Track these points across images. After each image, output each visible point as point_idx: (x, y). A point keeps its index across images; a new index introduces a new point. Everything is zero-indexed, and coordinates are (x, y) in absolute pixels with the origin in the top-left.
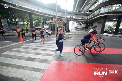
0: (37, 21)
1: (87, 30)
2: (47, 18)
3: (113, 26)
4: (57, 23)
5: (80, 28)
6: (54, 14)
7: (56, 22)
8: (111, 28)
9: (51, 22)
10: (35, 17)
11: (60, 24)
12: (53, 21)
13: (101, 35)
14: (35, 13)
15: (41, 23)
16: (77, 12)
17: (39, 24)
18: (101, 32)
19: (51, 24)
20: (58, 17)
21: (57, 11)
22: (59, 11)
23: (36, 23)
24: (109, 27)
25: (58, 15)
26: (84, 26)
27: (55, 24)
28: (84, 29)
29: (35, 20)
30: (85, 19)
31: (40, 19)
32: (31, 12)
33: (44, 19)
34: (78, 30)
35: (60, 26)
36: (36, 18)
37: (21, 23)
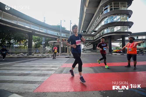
0: (37, 43)
1: (95, 51)
2: (50, 39)
3: (120, 47)
4: (62, 43)
5: (88, 50)
6: (58, 34)
7: (60, 43)
8: (118, 48)
9: (54, 43)
10: (35, 38)
11: (64, 45)
12: (56, 41)
13: (110, 54)
14: (36, 33)
15: (42, 45)
16: (82, 32)
17: (40, 46)
18: (109, 52)
19: (55, 44)
20: (62, 37)
21: (62, 32)
22: (63, 32)
23: (36, 45)
24: (117, 48)
25: (62, 36)
26: (91, 47)
27: (59, 45)
28: (92, 50)
29: (35, 41)
30: (91, 39)
31: (42, 40)
32: (31, 32)
33: (46, 41)
34: (86, 52)
35: (64, 47)
36: (36, 40)
37: (16, 46)
